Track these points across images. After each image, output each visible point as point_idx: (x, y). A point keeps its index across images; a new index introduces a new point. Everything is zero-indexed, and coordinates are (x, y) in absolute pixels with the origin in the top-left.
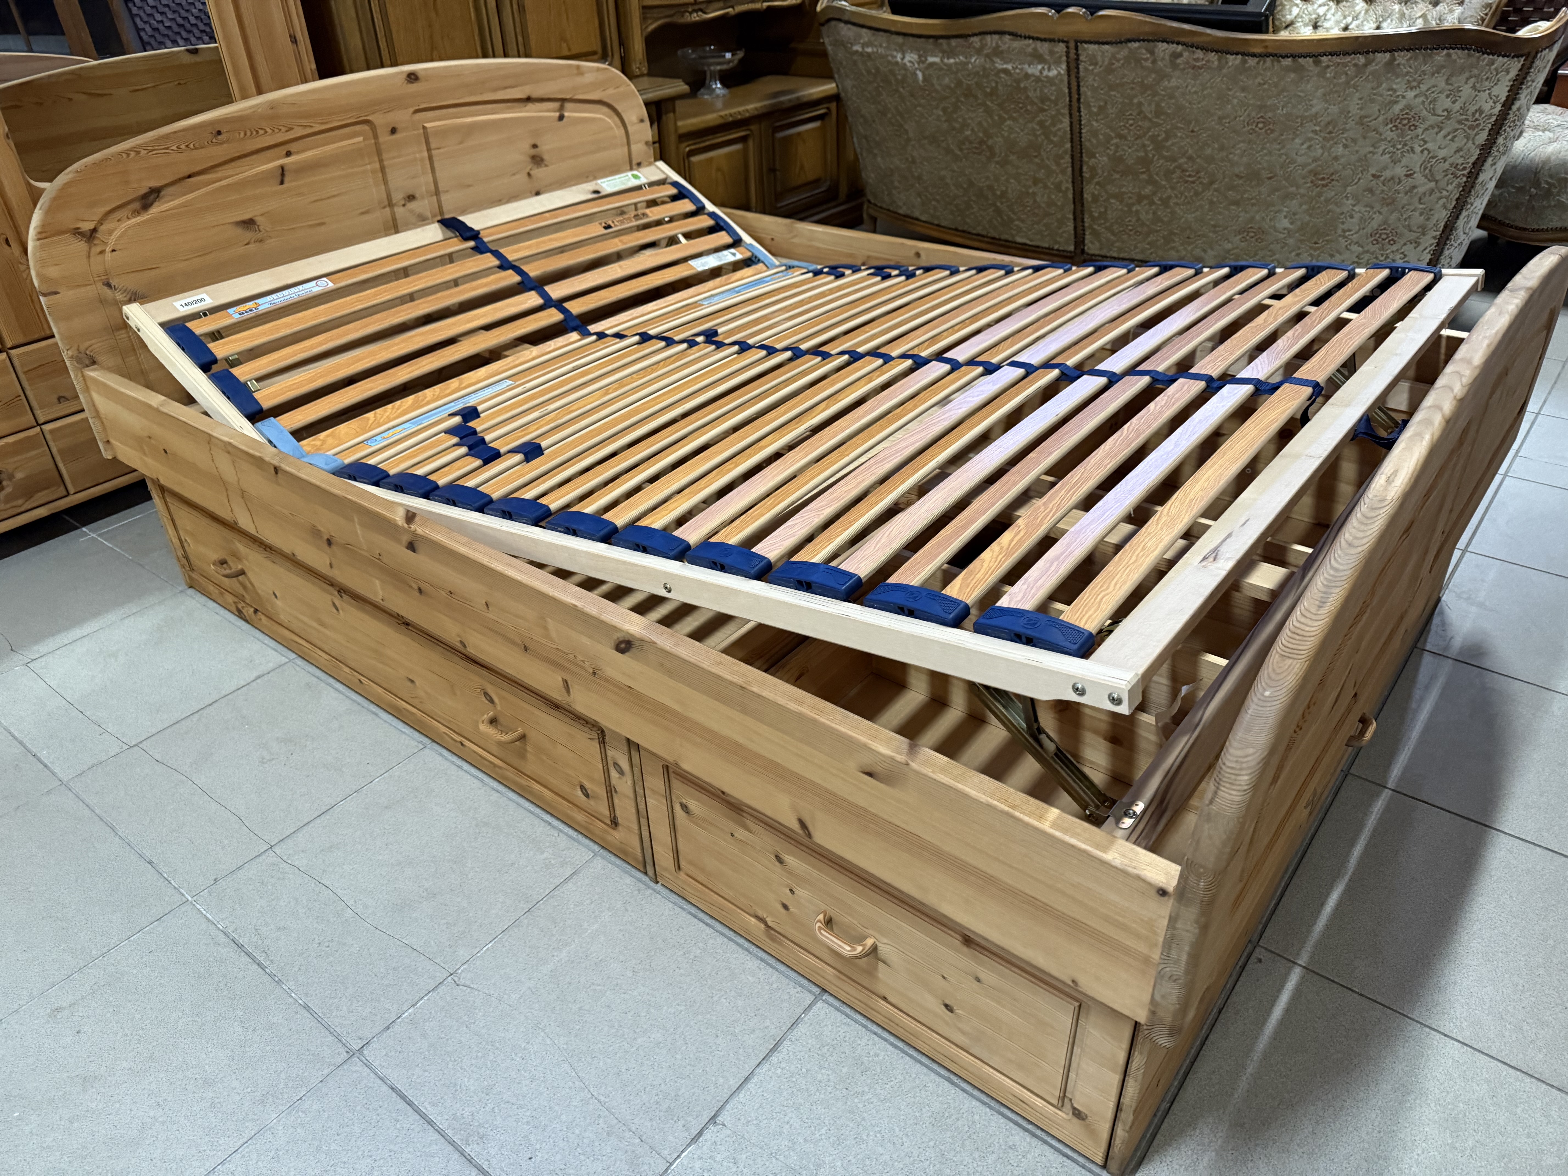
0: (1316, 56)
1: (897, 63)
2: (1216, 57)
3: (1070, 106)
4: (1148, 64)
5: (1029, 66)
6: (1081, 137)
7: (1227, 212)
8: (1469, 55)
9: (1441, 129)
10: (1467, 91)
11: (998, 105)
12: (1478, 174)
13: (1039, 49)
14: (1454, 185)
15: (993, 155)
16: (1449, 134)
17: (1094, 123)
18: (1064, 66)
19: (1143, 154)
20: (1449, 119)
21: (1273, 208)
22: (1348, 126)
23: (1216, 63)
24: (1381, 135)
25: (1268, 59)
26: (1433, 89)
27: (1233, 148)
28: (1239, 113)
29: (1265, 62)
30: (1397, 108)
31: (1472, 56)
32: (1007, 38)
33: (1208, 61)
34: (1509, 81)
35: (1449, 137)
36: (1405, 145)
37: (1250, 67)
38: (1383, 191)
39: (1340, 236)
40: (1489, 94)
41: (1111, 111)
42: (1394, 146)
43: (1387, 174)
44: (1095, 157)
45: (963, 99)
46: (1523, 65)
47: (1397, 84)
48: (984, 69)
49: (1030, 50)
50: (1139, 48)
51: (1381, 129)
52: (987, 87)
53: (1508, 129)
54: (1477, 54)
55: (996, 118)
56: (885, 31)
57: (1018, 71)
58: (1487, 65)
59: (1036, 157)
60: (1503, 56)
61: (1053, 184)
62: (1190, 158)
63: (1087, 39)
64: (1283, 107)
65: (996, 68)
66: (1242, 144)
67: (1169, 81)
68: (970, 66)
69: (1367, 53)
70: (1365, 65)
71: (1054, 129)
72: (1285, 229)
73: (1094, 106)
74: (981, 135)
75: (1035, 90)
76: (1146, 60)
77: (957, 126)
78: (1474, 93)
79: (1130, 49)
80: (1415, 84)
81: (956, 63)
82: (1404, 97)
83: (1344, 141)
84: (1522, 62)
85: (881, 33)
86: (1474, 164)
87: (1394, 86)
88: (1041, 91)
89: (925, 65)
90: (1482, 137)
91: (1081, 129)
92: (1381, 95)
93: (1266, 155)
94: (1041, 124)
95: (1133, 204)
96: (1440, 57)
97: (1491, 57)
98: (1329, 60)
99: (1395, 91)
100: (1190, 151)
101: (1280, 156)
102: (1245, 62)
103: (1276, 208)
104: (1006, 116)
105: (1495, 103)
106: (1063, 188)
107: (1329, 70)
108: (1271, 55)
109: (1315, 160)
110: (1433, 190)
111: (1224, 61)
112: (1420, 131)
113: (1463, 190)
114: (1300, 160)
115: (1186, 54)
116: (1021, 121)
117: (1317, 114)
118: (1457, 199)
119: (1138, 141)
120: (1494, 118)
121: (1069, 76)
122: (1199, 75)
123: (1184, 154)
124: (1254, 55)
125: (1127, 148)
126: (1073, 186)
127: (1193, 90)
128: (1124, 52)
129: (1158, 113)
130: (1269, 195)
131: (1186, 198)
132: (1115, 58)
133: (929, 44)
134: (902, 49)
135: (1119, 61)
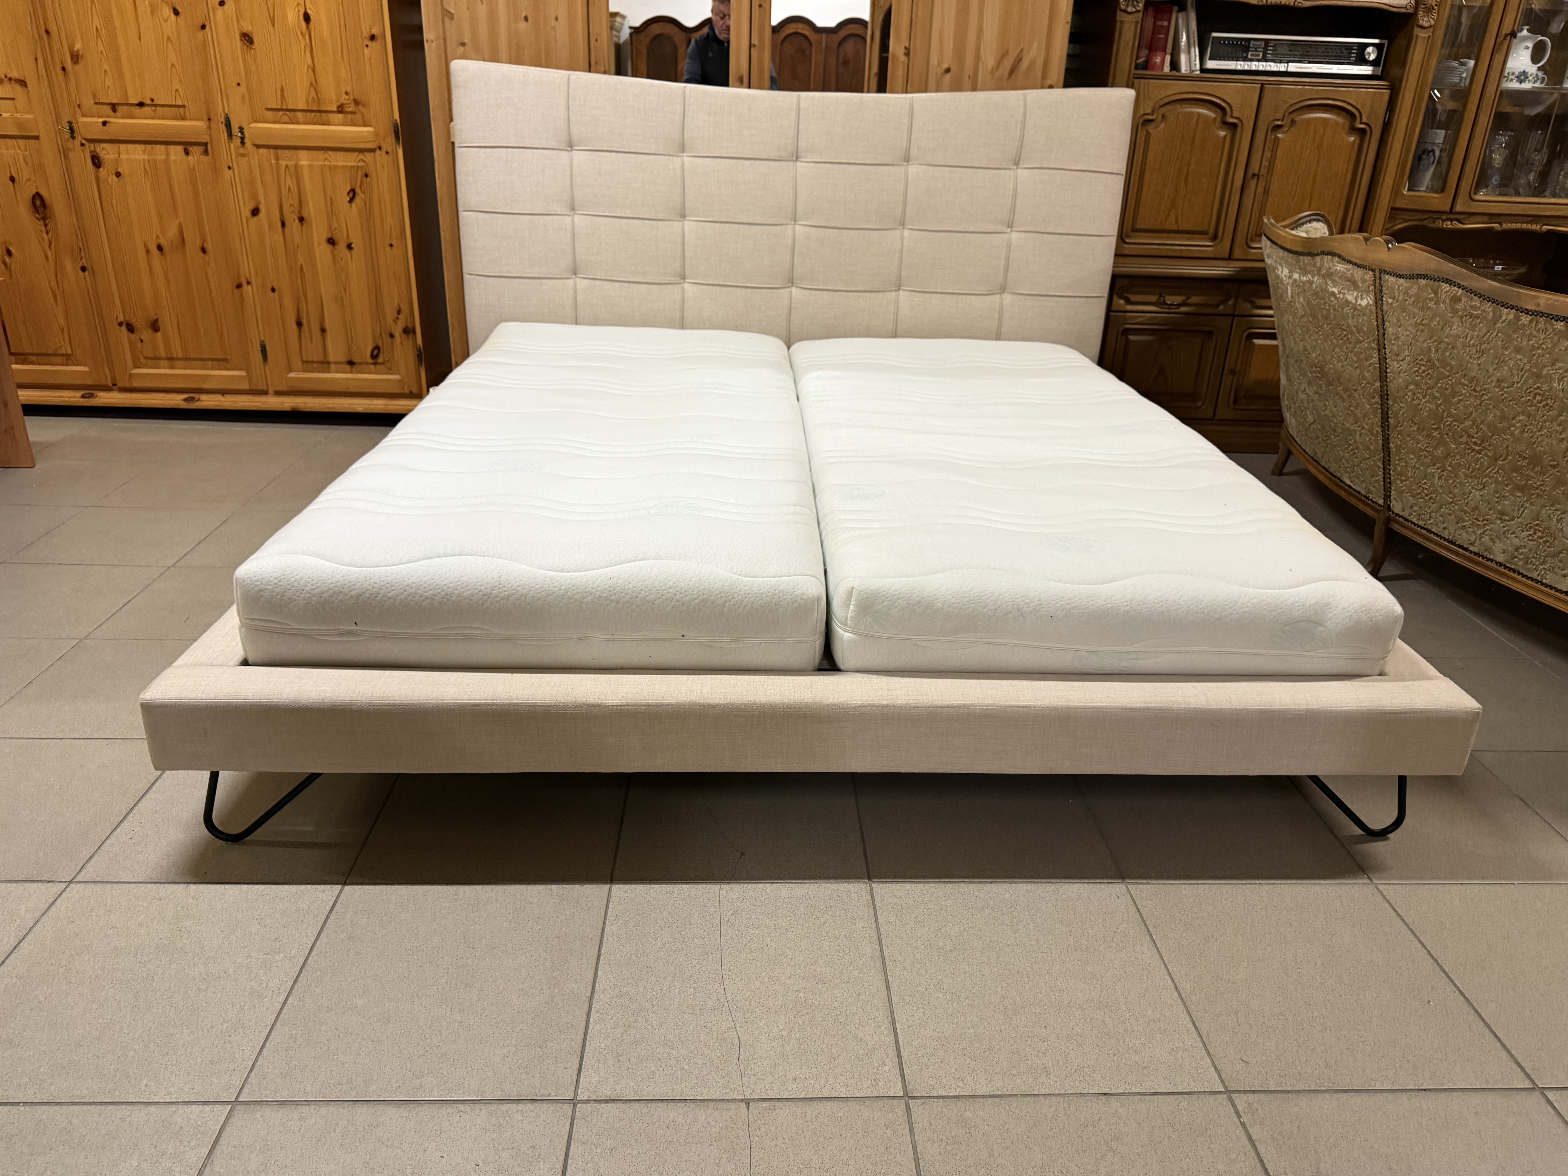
2: (1492, 308)
3: (1378, 341)
4: (1433, 305)
5: (1349, 292)
6: (1387, 377)
7: (1512, 499)
11: (1331, 330)
13: (1356, 275)
15: (1329, 382)
17: (1395, 363)
18: (1372, 296)
19: (1434, 407)
23: (1491, 314)
25: (1542, 319)
27: (1513, 418)
28: (1516, 379)
29: (1538, 322)
32: (1335, 260)
33: (1484, 311)
37: (1523, 326)
41: (1407, 353)
44: (1398, 403)
45: (1310, 319)
48: (1321, 289)
49: (1350, 275)
50: (1426, 286)
52: (1323, 309)
55: (1330, 343)
57: (1341, 296)
61: (1367, 424)
62: (1475, 422)
63: (1387, 269)
64: (1559, 380)
65: (1328, 290)
67: (1451, 328)
68: (1314, 285)
71: (1368, 363)
73: (1393, 344)
74: (1321, 359)
75: (1353, 318)
77: (1308, 346)
79: (1420, 287)
81: (1307, 282)
88: (1357, 320)
89: (1292, 281)
91: (1386, 368)
93: (1547, 436)
94: (1358, 355)
95: (1428, 465)
100: (1474, 414)
102: (1519, 318)
104: (1335, 342)
106: (1375, 432)
108: (1544, 315)
111: (1498, 314)
115: (1464, 300)
116: (1345, 350)
119: (1430, 391)
121: (1376, 308)
122: (1475, 325)
123: (1469, 416)
124: (1527, 312)
125: (1421, 397)
126: (1382, 431)
127: (1472, 342)
128: (1414, 290)
129: (1444, 365)
130: (1553, 489)
131: (1473, 470)
132: (1408, 294)
133: (1295, 260)
134: (1281, 263)
135: (1411, 297)
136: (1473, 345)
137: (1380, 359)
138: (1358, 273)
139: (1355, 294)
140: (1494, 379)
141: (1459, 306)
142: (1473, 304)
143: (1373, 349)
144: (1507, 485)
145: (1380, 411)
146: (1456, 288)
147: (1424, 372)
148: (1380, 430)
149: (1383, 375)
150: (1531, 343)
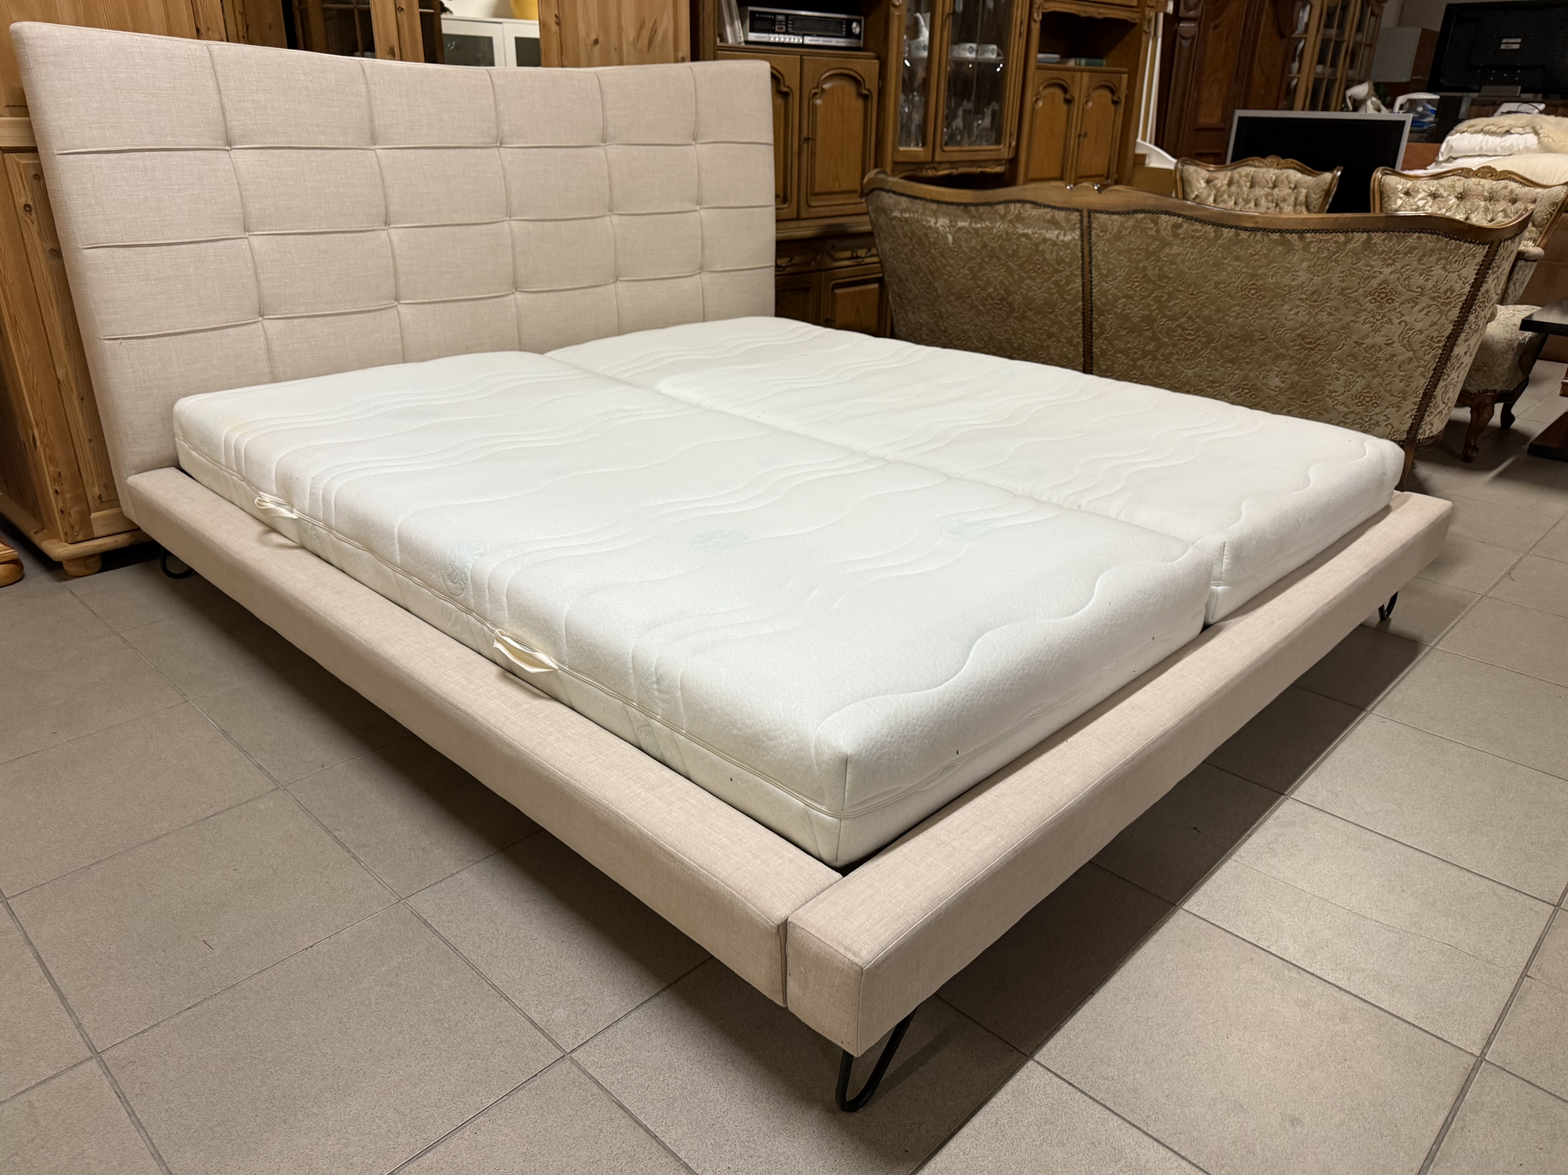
0: (1301, 233)
1: (930, 227)
2: (1212, 230)
3: (1083, 268)
4: (1152, 232)
5: (1047, 231)
6: (1091, 297)
7: (1222, 369)
8: (1438, 240)
9: (1417, 304)
10: (1437, 271)
11: (1019, 266)
12: (1453, 348)
13: (1057, 217)
14: (1430, 355)
15: (1013, 310)
16: (1423, 309)
17: (1104, 284)
18: (1078, 232)
19: (1148, 313)
20: (1423, 296)
21: (1264, 368)
22: (1331, 296)
23: (1213, 234)
24: (1361, 306)
25: (1259, 233)
26: (1408, 267)
27: (1228, 310)
28: (1233, 280)
30: (1374, 283)
31: (1441, 240)
32: (1028, 206)
33: (1205, 233)
34: (1476, 265)
35: (1424, 312)
36: (1384, 316)
38: (1365, 357)
39: (1327, 396)
40: (1459, 275)
41: (1118, 274)
42: (1373, 317)
43: (1369, 341)
44: (1104, 315)
45: (986, 259)
46: (1488, 252)
47: (1374, 260)
48: (1007, 233)
49: (1048, 216)
50: (1144, 218)
51: (1361, 300)
52: (1008, 249)
53: (1478, 309)
54: (1446, 239)
55: (1016, 277)
56: (922, 199)
57: (1037, 235)
58: (1454, 249)
59: (1051, 313)
60: (1470, 243)
61: (1064, 338)
62: (1190, 318)
63: (1099, 209)
64: (1273, 276)
65: (1017, 232)
66: (1236, 308)
67: (1171, 249)
68: (995, 231)
69: (1347, 232)
70: (1346, 243)
71: (1067, 288)
72: (1276, 387)
73: (1104, 268)
74: (1002, 292)
75: (1052, 253)
76: (1151, 229)
77: (981, 283)
78: (1444, 274)
79: (1137, 220)
80: (1390, 261)
81: (982, 228)
82: (1381, 273)
83: (1328, 308)
84: (1487, 250)
85: (918, 201)
86: (1448, 338)
87: (1372, 263)
88: (1057, 254)
89: (955, 229)
90: (1455, 313)
91: (1092, 289)
92: (1360, 270)
93: (1258, 318)
94: (1056, 283)
95: (1138, 359)
96: (1412, 239)
97: (1458, 242)
98: (1313, 237)
99: (1372, 267)
100: (1190, 312)
101: (1271, 319)
102: (1238, 235)
103: (1268, 368)
104: (1024, 275)
105: (1464, 283)
106: (1074, 343)
107: (1312, 245)
109: (1303, 324)
110: (1411, 359)
112: (1397, 304)
113: (1439, 362)
114: (1289, 324)
115: (1185, 226)
116: (1039, 280)
117: (1303, 283)
118: (1434, 369)
119: (1143, 301)
120: (1464, 297)
121: (1082, 241)
122: (1198, 244)
123: (1185, 314)
124: (1246, 229)
125: (1133, 307)
126: (1084, 341)
127: (1192, 257)
128: (1132, 222)
129: (1161, 277)
130: (1261, 355)
131: (1186, 354)
132: (1124, 227)
133: (960, 211)
134: (935, 215)
135: (1126, 229)
136: (1194, 259)
137: (1083, 283)
138: (1060, 216)
139: (1056, 232)
140: (1212, 283)
141: (1180, 231)
142: (1195, 227)
143: (1076, 275)
144: (1218, 361)
145: (1081, 325)
146: (1176, 218)
147: (1137, 287)
148: (1080, 340)
149: (1087, 296)
150: (1249, 251)
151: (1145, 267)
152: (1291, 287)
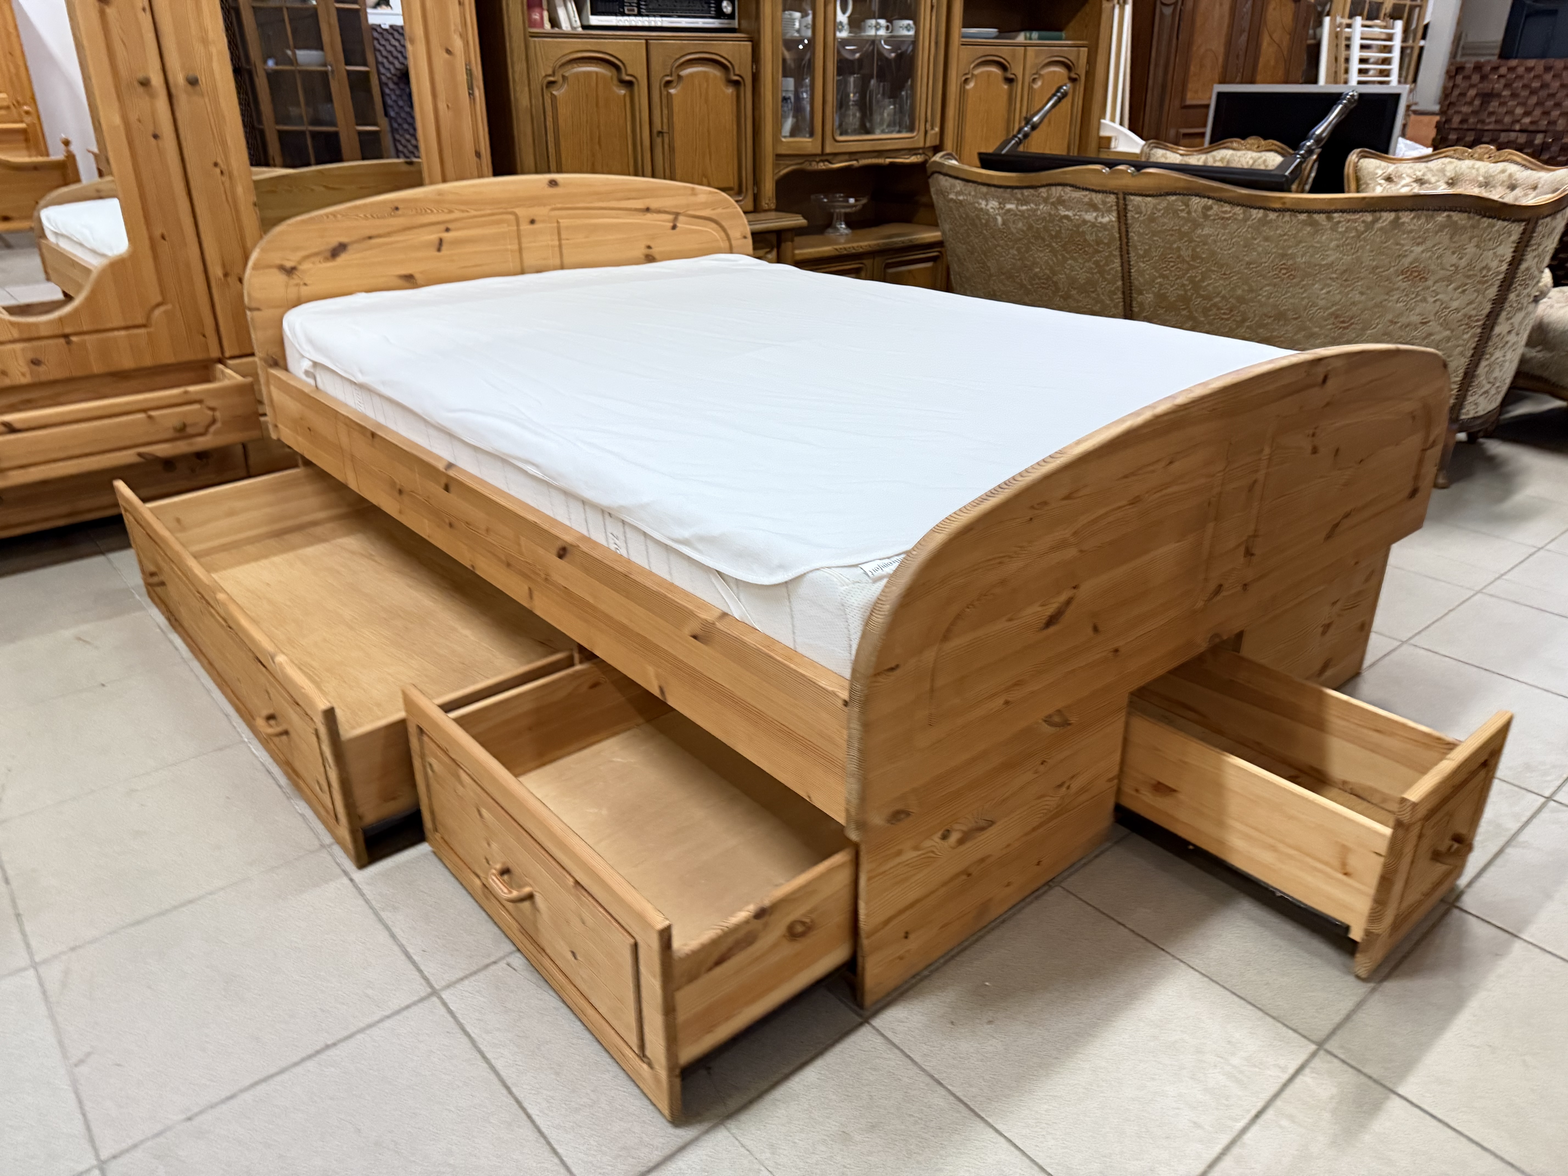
0: (1328, 212)
1: (982, 209)
2: (1242, 210)
3: (1121, 249)
4: (1183, 214)
5: (1086, 213)
6: (1130, 276)
8: (1469, 218)
9: (1451, 282)
10: (1471, 249)
11: (1062, 246)
12: (1493, 326)
13: (1095, 199)
14: (1469, 334)
15: (1058, 289)
16: (1458, 288)
17: (1141, 264)
18: (1115, 214)
19: (1183, 293)
20: (1458, 274)
22: (1362, 275)
23: (1242, 215)
24: (1394, 284)
26: (1439, 246)
27: (1260, 290)
28: (1264, 260)
29: (1284, 216)
30: (1406, 261)
31: (1473, 218)
32: (1068, 189)
33: (1235, 214)
34: (1513, 242)
35: (1460, 291)
36: (1417, 295)
37: (1271, 220)
40: (1494, 253)
41: (1154, 254)
42: (1406, 296)
43: (1403, 320)
45: (1032, 241)
46: (1525, 229)
47: (1404, 239)
48: (1050, 214)
49: (1086, 200)
50: (1176, 201)
51: (1393, 279)
52: (1053, 230)
54: (1477, 218)
55: (1060, 257)
56: (975, 182)
57: (1077, 217)
58: (1488, 227)
59: (1093, 292)
60: (1503, 221)
62: (1223, 297)
63: (1134, 192)
64: (1302, 256)
65: (1059, 214)
66: (1267, 288)
67: (1202, 230)
68: (1039, 212)
69: (1375, 211)
71: (1107, 268)
73: (1140, 249)
74: (1047, 272)
75: (1091, 234)
76: (1182, 211)
77: (1029, 264)
78: (1479, 252)
79: (1169, 201)
80: (1420, 240)
81: (1028, 210)
82: (1412, 252)
83: (1359, 288)
84: (1523, 227)
85: (972, 184)
86: (1487, 316)
87: (1402, 242)
88: (1096, 235)
89: (1004, 211)
90: (1492, 292)
91: (1130, 269)
92: (1390, 249)
93: (1290, 297)
94: (1097, 263)
96: (1442, 218)
97: (1490, 220)
98: (1340, 217)
99: (1403, 245)
100: (1223, 292)
101: (1303, 299)
102: (1267, 216)
104: (1068, 256)
105: (1501, 261)
107: (1341, 225)
108: (1288, 210)
109: (1335, 304)
110: (1450, 338)
111: (1248, 214)
112: (1430, 283)
113: (1479, 341)
114: (1321, 303)
115: (1215, 207)
116: (1080, 261)
117: (1333, 263)
118: (1475, 349)
119: (1178, 281)
120: (1501, 276)
121: (1119, 222)
122: (1228, 225)
123: (1218, 294)
124: (1274, 209)
125: (1169, 287)
127: (1223, 238)
128: (1164, 204)
129: (1194, 257)
130: (1295, 334)
132: (1156, 209)
133: (1007, 194)
134: (985, 197)
135: (1160, 210)
136: (1225, 240)
137: (1122, 263)
138: (1097, 198)
139: (1095, 214)
140: (1244, 263)
141: (1209, 213)
142: (1224, 209)
143: (1115, 256)
145: (1122, 304)
146: (1206, 200)
147: (1172, 267)
149: (1126, 275)
150: (1278, 232)
151: (1179, 249)
152: (1321, 266)
